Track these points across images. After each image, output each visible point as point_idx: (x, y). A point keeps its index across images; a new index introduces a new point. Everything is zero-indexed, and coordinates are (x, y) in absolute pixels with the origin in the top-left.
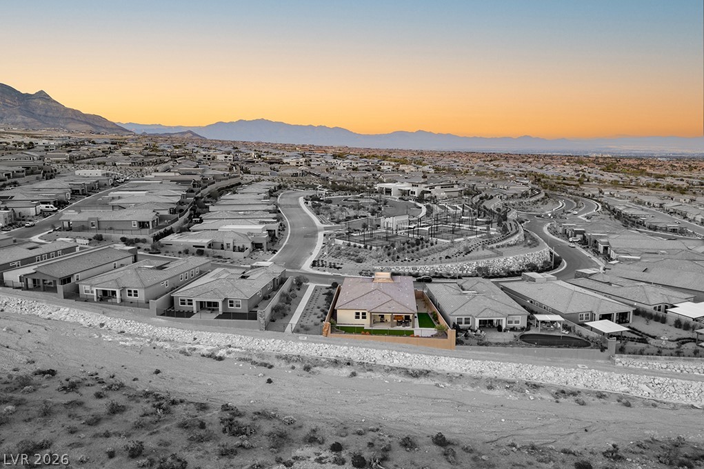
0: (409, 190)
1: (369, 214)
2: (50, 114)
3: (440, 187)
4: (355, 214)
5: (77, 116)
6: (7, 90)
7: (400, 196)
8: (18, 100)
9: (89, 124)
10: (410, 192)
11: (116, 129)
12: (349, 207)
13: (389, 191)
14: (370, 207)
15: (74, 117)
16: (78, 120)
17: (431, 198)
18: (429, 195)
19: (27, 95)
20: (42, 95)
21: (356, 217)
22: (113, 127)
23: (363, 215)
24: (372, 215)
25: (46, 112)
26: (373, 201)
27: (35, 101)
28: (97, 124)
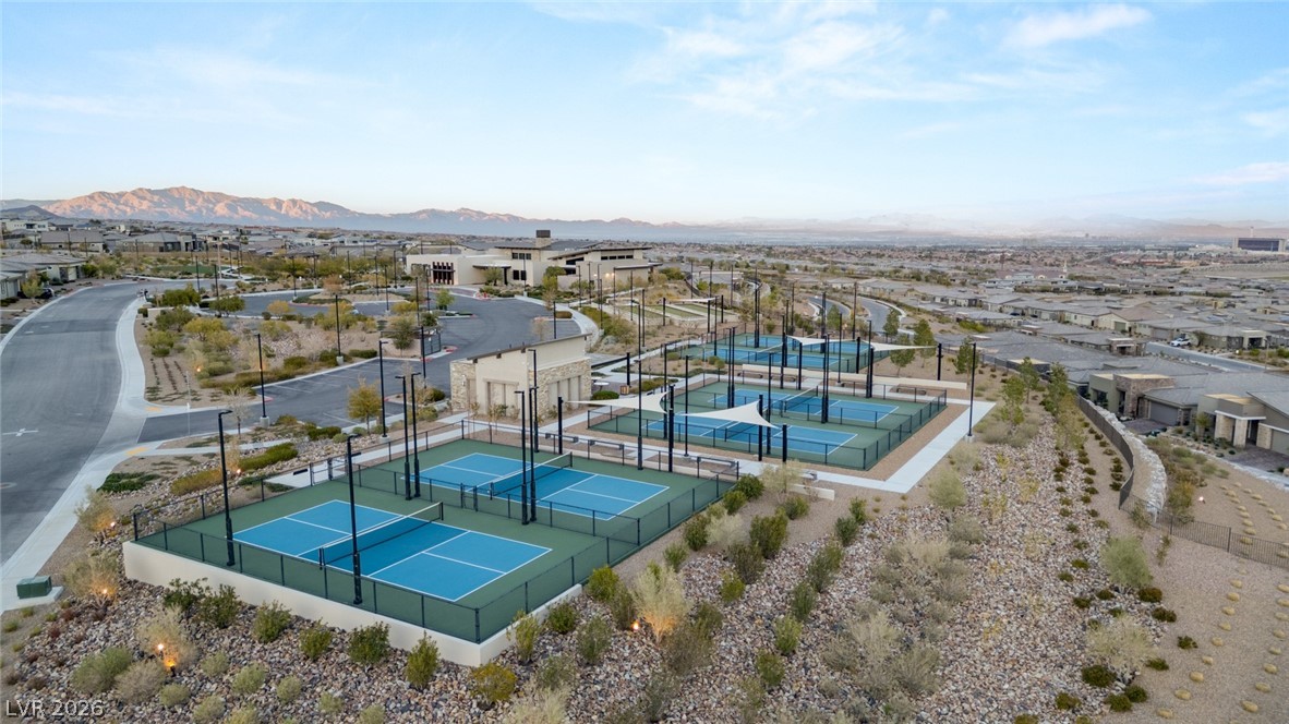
0: (506, 269)
1: (389, 346)
3: (599, 255)
4: (330, 347)
7: (483, 287)
10: (510, 274)
12: (309, 321)
13: (444, 273)
14: (391, 320)
17: (579, 285)
18: (572, 279)
21: (328, 359)
23: (361, 347)
24: (403, 345)
26: (401, 300)
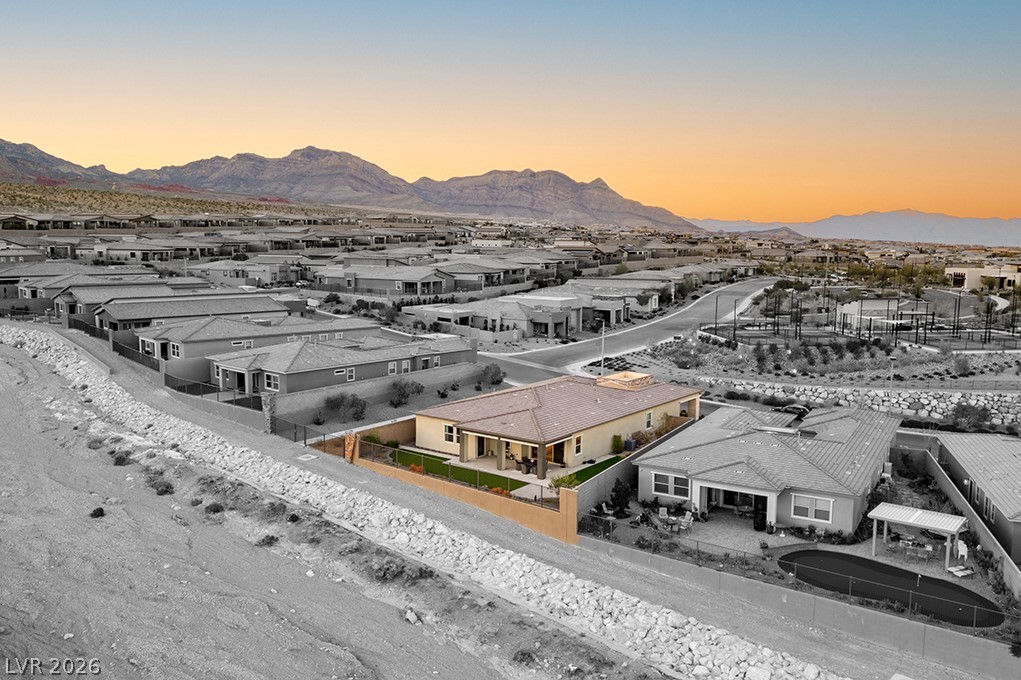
2: (604, 207)
5: (635, 210)
6: (562, 179)
8: (572, 191)
9: (649, 219)
11: (681, 226)
13: (959, 280)
15: (632, 211)
16: (637, 215)
19: (583, 185)
20: (599, 184)
22: (680, 223)
25: (601, 205)
27: (590, 191)
28: (659, 219)
